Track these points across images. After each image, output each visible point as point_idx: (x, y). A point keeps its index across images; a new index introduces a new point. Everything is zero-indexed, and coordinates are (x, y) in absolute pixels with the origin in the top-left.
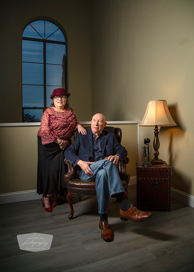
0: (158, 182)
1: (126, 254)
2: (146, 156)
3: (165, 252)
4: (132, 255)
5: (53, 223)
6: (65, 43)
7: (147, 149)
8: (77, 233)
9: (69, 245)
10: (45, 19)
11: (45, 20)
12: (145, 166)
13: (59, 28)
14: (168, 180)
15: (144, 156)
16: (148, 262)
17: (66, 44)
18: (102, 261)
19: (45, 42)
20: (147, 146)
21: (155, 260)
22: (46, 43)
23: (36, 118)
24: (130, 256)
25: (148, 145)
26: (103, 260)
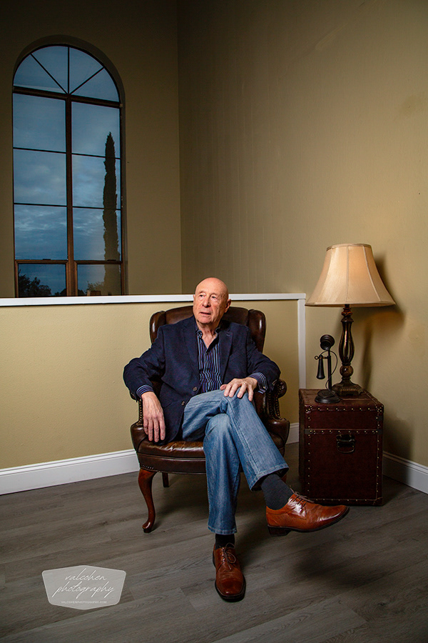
0: (352, 438)
1: (293, 614)
2: (323, 377)
3: (383, 605)
4: (307, 617)
5: (107, 543)
6: (119, 103)
7: (325, 361)
8: (167, 568)
9: (152, 597)
10: (69, 43)
11: (69, 46)
12: (325, 401)
13: (104, 67)
14: (376, 434)
15: (320, 377)
16: (346, 632)
17: (121, 105)
18: (236, 635)
19: (69, 99)
20: (326, 354)
21: (361, 627)
22: (72, 103)
23: (40, 284)
24: (302, 619)
25: (329, 351)
26: (240, 631)
